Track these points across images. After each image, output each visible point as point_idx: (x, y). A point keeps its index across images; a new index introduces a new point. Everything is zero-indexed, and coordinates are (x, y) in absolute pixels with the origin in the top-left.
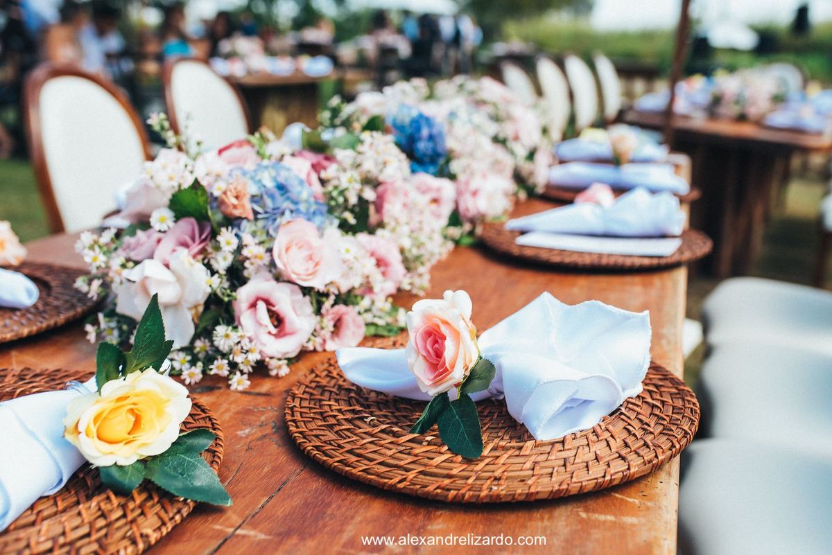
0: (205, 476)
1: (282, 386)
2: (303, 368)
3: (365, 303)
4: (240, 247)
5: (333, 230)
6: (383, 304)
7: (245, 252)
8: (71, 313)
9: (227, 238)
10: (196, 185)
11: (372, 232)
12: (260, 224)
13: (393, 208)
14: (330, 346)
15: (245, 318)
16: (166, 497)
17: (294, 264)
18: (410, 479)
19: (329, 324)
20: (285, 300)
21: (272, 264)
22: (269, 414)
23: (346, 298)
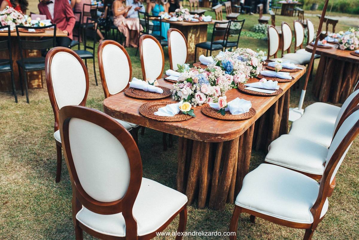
0: (193, 114)
1: (201, 107)
2: (204, 105)
3: (214, 97)
4: (196, 87)
5: (210, 86)
6: (216, 97)
7: (197, 88)
8: (167, 96)
9: (195, 86)
10: (191, 78)
11: (216, 86)
12: (199, 84)
13: (220, 82)
14: (208, 103)
15: (196, 97)
16: (189, 115)
17: (203, 90)
18: (216, 117)
19: (208, 100)
20: (202, 96)
21: (200, 90)
22: (200, 110)
23: (211, 96)
